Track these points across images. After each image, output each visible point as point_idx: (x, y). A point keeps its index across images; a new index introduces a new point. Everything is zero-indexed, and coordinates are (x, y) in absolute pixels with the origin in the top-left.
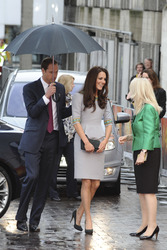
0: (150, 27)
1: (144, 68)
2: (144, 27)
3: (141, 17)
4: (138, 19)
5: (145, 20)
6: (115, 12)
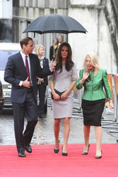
6: (42, 10)
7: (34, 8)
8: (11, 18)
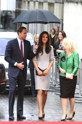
0: (58, 11)
1: (55, 31)
2: (55, 11)
3: (54, 6)
4: (52, 7)
5: (55, 7)
6: (41, 4)
7: (34, 2)
8: (15, 10)
